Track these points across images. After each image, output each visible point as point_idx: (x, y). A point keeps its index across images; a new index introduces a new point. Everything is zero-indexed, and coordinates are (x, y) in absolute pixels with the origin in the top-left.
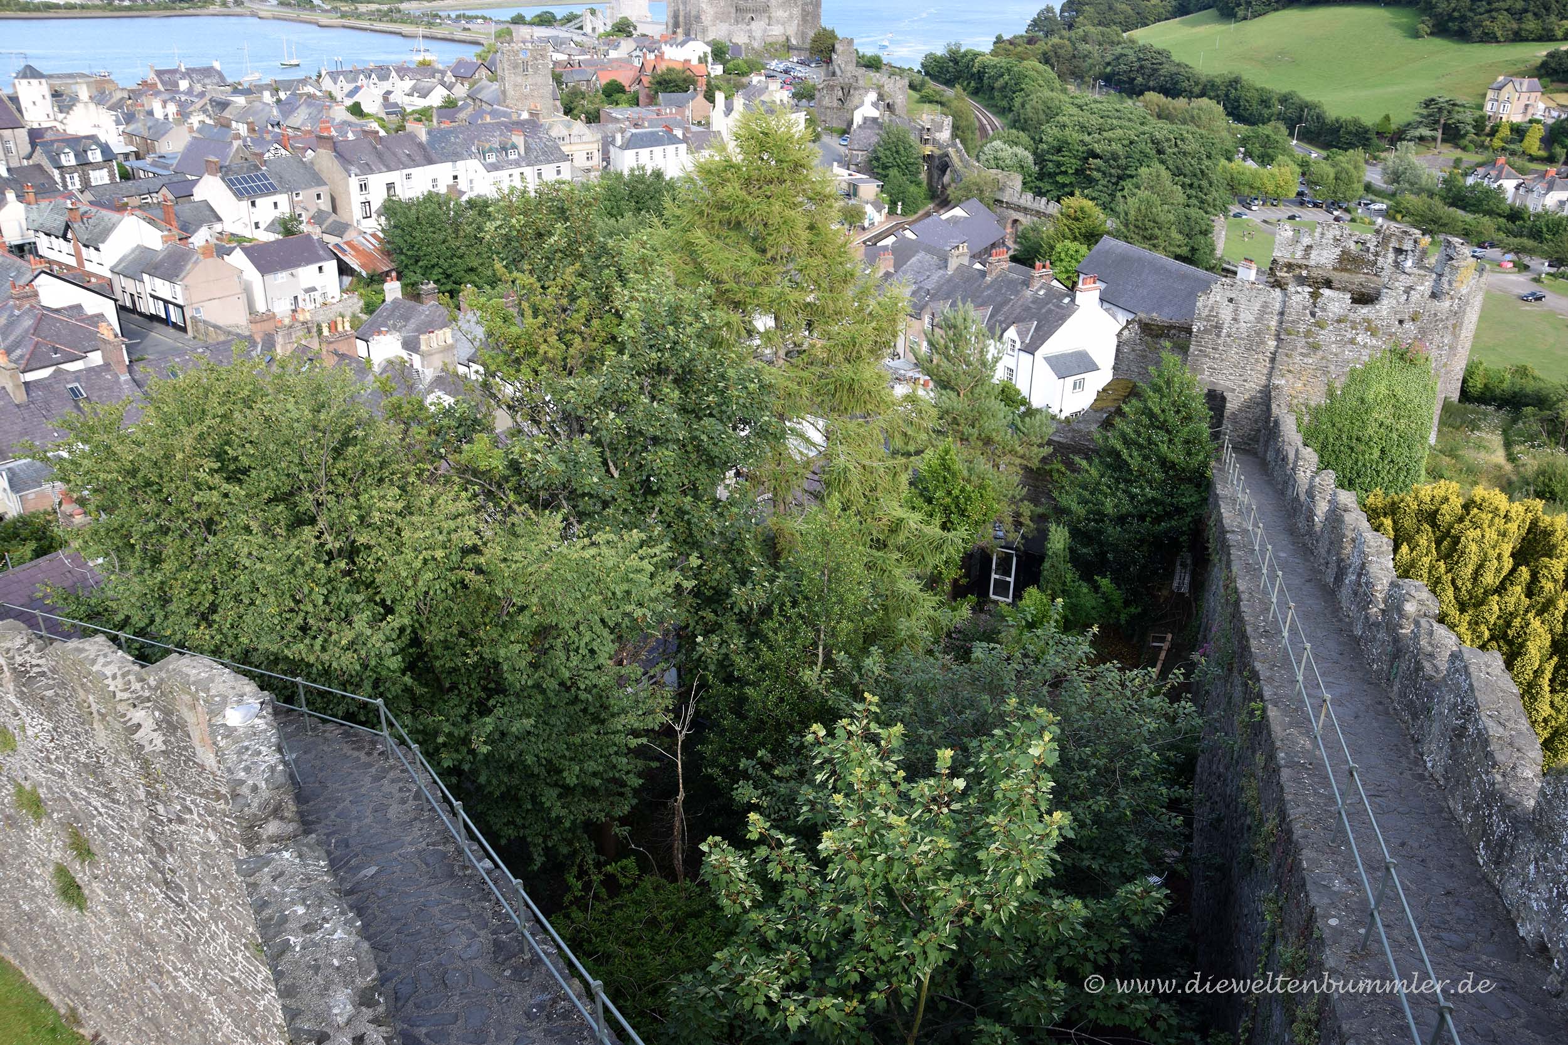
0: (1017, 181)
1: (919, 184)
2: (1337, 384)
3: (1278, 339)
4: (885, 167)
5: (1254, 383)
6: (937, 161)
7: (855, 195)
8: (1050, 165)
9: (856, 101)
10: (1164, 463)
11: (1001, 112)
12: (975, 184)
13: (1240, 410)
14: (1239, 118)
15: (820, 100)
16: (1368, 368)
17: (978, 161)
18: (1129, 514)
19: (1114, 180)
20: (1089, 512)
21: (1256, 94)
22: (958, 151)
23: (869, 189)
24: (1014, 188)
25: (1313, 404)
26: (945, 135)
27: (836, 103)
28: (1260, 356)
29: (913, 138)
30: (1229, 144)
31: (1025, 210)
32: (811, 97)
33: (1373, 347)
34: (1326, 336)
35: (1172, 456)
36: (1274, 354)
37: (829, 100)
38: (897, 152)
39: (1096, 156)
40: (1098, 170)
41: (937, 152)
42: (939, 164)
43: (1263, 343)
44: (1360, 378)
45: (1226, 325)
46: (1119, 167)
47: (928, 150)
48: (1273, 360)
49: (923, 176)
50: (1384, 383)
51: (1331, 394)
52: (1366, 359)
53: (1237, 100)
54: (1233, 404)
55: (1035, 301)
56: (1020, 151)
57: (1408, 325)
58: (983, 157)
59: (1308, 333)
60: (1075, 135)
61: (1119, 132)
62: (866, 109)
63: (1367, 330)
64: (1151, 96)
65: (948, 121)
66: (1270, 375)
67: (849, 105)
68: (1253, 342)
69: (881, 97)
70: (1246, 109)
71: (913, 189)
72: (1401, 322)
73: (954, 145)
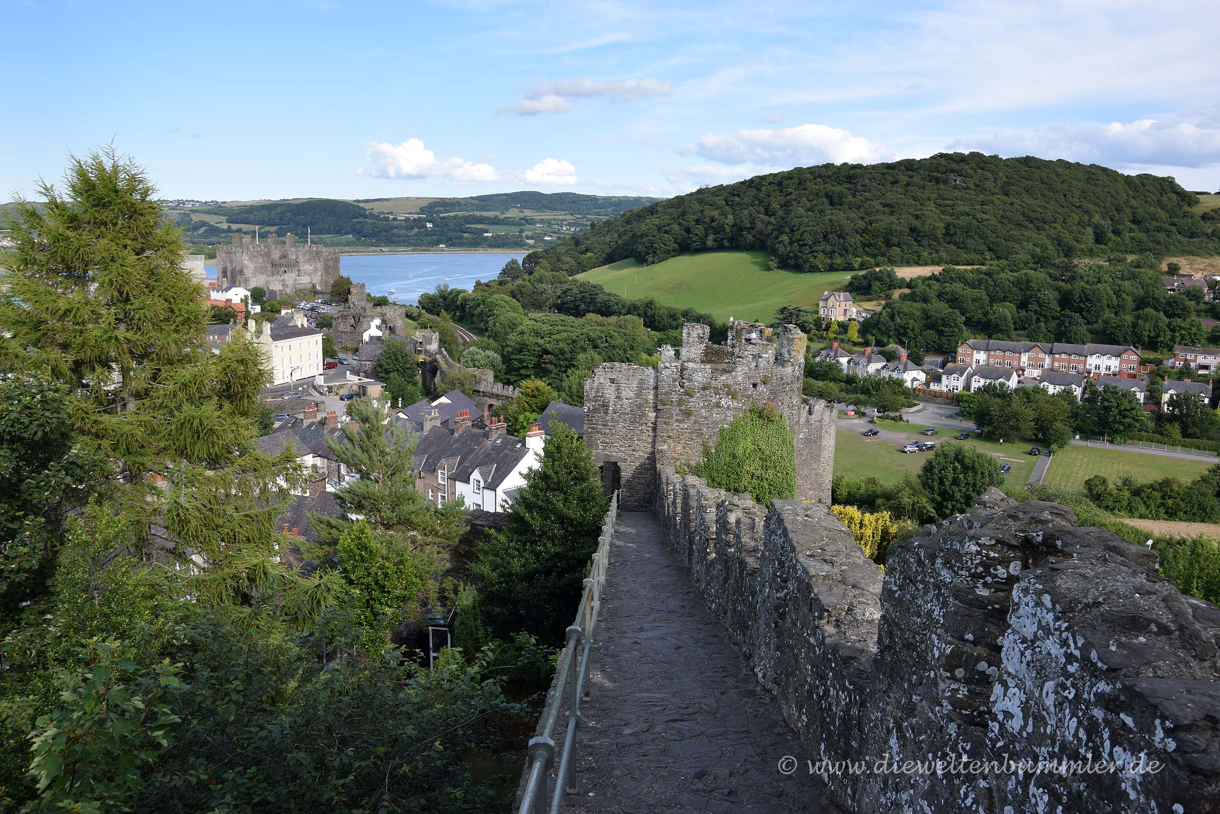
0: (490, 375)
1: (415, 384)
2: (711, 444)
3: (657, 410)
4: (387, 372)
5: (642, 452)
6: (428, 366)
7: (364, 395)
8: (515, 362)
9: (365, 326)
10: (562, 519)
11: (480, 332)
12: (458, 379)
13: (633, 477)
14: (655, 329)
15: (336, 327)
16: (734, 427)
17: (459, 362)
18: (536, 571)
19: (563, 369)
20: (500, 576)
21: (666, 312)
22: (444, 357)
23: (375, 389)
24: (487, 380)
25: (693, 463)
26: (434, 347)
27: (349, 329)
28: (644, 427)
29: (409, 348)
30: (650, 345)
31: (497, 397)
32: (330, 325)
33: (735, 408)
34: (695, 403)
35: (570, 513)
36: (655, 424)
37: (344, 327)
38: (397, 360)
39: (547, 352)
40: (551, 363)
41: (428, 359)
42: (431, 368)
43: (644, 415)
44: (729, 436)
45: (611, 403)
46: (566, 359)
47: (421, 358)
48: (654, 429)
49: (419, 378)
50: (750, 439)
51: (707, 453)
52: (731, 419)
53: (653, 316)
54: (626, 473)
55: (494, 448)
56: (490, 353)
57: (761, 388)
58: (463, 360)
59: (680, 403)
60: (531, 339)
61: (564, 335)
62: (373, 330)
63: (728, 394)
64: (591, 316)
65: (436, 336)
66: (654, 442)
67: (359, 329)
68: (636, 416)
69: (384, 322)
70: (659, 322)
71: (410, 387)
72: (755, 385)
73: (441, 353)
